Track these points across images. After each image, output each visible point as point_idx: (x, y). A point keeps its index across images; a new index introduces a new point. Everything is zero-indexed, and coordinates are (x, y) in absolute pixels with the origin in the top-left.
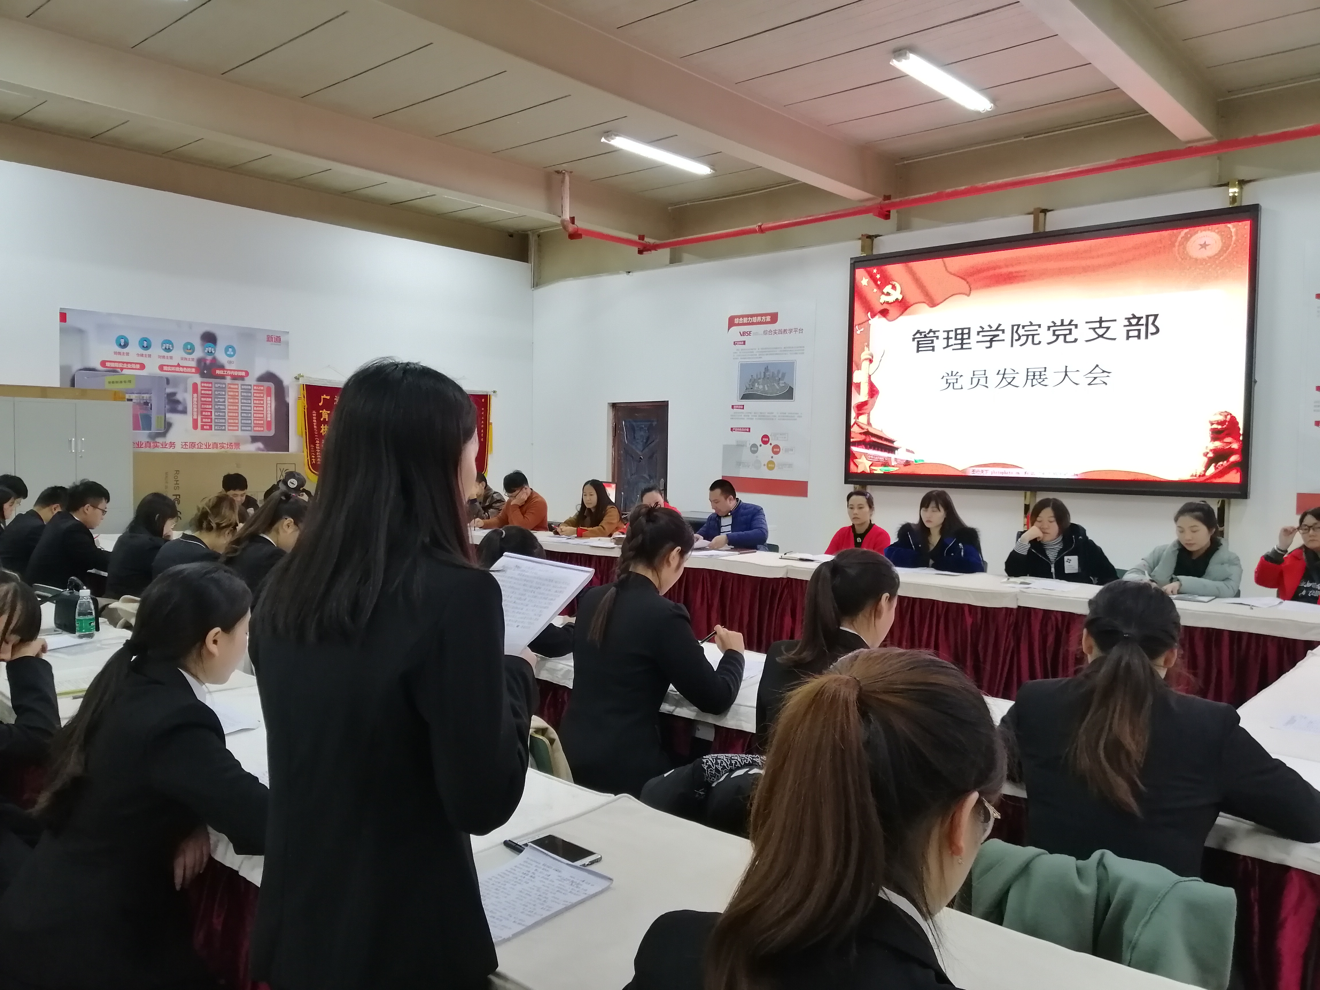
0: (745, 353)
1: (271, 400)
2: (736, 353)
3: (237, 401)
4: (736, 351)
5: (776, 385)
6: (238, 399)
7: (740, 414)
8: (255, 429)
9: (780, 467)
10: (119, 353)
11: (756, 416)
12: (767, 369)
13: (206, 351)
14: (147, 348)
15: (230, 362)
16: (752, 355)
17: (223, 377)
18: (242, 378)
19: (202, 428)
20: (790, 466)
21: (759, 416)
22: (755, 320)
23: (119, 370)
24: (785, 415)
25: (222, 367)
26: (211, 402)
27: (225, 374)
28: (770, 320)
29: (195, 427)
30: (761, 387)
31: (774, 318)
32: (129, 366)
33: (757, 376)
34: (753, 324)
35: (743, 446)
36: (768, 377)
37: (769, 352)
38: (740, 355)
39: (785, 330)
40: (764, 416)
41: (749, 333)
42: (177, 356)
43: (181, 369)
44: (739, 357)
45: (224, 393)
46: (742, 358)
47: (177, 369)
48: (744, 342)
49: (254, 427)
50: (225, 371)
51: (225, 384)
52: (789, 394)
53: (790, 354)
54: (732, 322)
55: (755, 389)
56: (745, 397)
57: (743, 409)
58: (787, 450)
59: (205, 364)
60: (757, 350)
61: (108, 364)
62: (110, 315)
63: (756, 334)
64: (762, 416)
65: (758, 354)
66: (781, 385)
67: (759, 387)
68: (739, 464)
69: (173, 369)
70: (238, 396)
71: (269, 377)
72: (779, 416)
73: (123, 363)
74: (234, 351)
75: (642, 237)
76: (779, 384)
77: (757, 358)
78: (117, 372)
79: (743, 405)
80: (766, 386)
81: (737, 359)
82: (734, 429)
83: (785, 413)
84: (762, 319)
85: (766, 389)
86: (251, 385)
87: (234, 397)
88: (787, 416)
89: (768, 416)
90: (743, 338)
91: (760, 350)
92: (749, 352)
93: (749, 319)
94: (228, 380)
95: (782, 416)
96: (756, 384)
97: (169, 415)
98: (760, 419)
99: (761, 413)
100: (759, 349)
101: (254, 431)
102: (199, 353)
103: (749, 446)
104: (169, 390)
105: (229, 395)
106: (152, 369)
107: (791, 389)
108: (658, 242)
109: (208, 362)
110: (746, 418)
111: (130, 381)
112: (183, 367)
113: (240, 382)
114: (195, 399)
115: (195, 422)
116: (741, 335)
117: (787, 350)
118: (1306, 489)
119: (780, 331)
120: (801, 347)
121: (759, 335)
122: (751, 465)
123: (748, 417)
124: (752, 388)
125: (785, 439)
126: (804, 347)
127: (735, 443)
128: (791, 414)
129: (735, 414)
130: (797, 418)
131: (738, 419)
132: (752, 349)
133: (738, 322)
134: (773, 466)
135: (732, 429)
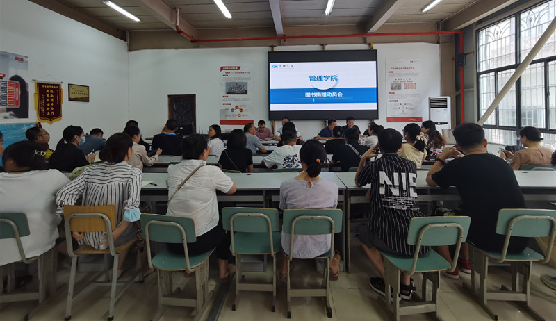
0: (228, 79)
1: (18, 90)
4: (224, 78)
5: (240, 89)
9: (243, 116)
11: (233, 100)
12: (237, 84)
16: (230, 80)
20: (247, 115)
22: (231, 68)
28: (237, 69)
31: (239, 68)
33: (233, 86)
34: (231, 70)
35: (228, 109)
36: (237, 87)
37: (237, 79)
39: (243, 72)
41: (229, 73)
46: (227, 81)
49: (8, 103)
52: (245, 93)
53: (246, 80)
54: (222, 69)
56: (228, 93)
57: (228, 97)
58: (245, 110)
65: (233, 79)
67: (234, 90)
68: (226, 115)
71: (16, 78)
72: (242, 99)
80: (236, 90)
81: (224, 81)
83: (244, 99)
84: (234, 68)
89: (238, 100)
90: (227, 74)
93: (229, 68)
98: (235, 100)
103: (230, 109)
107: (246, 91)
117: (244, 79)
118: (388, 116)
119: (241, 73)
120: (249, 78)
121: (233, 73)
122: (232, 116)
123: (230, 100)
124: (231, 90)
125: (244, 107)
126: (251, 78)
127: (225, 109)
128: (246, 99)
129: (224, 99)
130: (249, 100)
131: (226, 100)
132: (231, 78)
133: (224, 69)
134: (240, 116)
135: (223, 104)
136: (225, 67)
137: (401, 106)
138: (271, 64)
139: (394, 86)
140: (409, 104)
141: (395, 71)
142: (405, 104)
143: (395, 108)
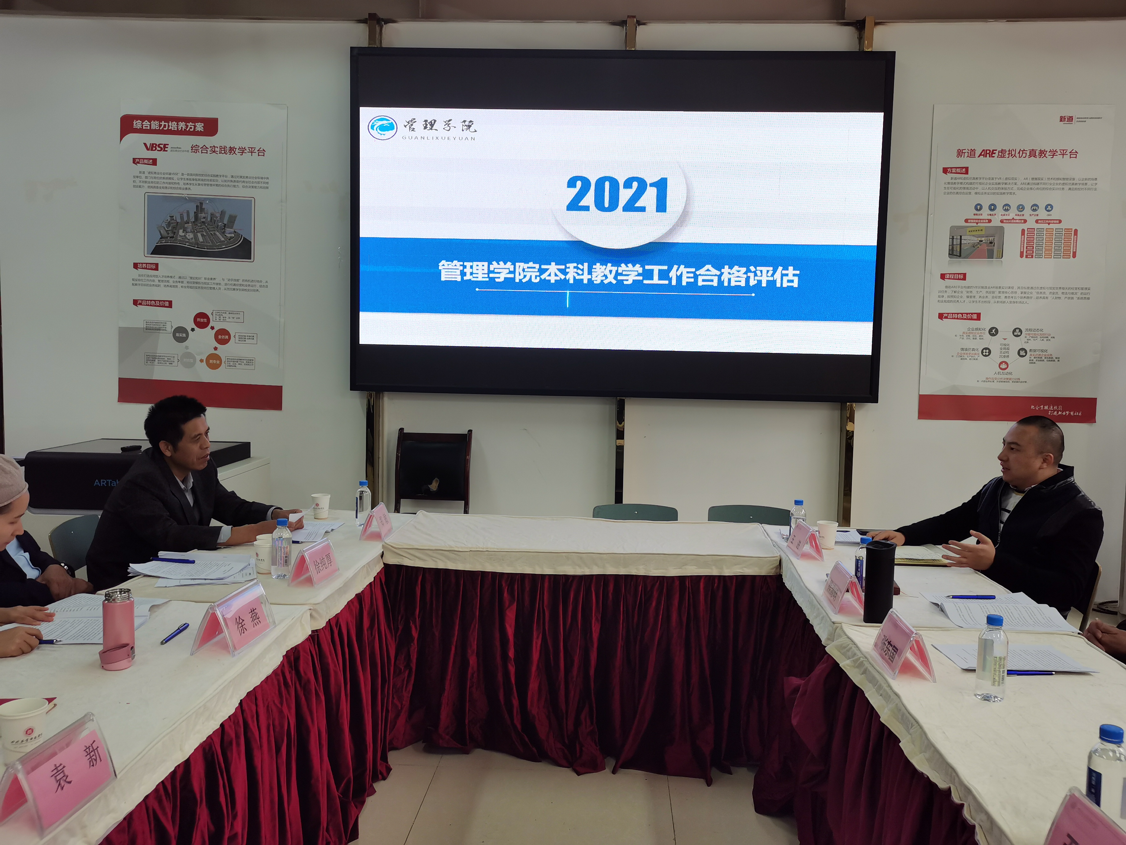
0: (155, 178)
2: (137, 177)
4: (139, 175)
5: (217, 233)
7: (152, 279)
9: (232, 363)
11: (182, 282)
12: (200, 208)
16: (170, 183)
20: (250, 362)
21: (188, 282)
22: (173, 126)
24: (236, 283)
28: (202, 129)
30: (190, 236)
31: (210, 126)
33: (182, 218)
34: (170, 132)
35: (157, 329)
36: (204, 220)
37: (202, 180)
38: (146, 182)
39: (232, 150)
40: (197, 283)
41: (164, 148)
44: (146, 185)
46: (152, 187)
48: (155, 160)
52: (243, 250)
53: (243, 187)
54: (128, 125)
55: (179, 238)
56: (158, 251)
58: (242, 338)
60: (180, 176)
63: (177, 149)
64: (194, 283)
65: (181, 182)
66: (229, 235)
67: (186, 237)
68: (151, 359)
72: (226, 284)
76: (224, 232)
77: (180, 188)
79: (157, 264)
80: (199, 235)
81: (140, 186)
82: (139, 302)
83: (238, 280)
84: (187, 126)
85: (201, 239)
88: (241, 285)
89: (205, 283)
90: (152, 154)
91: (186, 177)
92: (164, 179)
93: (163, 123)
95: (231, 284)
96: (181, 231)
98: (191, 287)
99: (191, 278)
100: (183, 174)
103: (170, 329)
107: (247, 243)
110: (162, 284)
116: (148, 149)
117: (235, 180)
118: (927, 390)
119: (223, 150)
120: (262, 178)
121: (183, 151)
122: (176, 360)
123: (167, 284)
124: (172, 237)
125: (238, 320)
126: (268, 178)
127: (141, 325)
128: (248, 283)
129: (141, 278)
130: (259, 289)
131: (147, 285)
132: (170, 174)
133: (139, 126)
134: (218, 362)
135: (136, 302)
136: (143, 118)
137: (994, 344)
138: (367, 114)
139: (969, 240)
140: (1036, 333)
141: (977, 166)
142: (1017, 332)
143: (964, 353)
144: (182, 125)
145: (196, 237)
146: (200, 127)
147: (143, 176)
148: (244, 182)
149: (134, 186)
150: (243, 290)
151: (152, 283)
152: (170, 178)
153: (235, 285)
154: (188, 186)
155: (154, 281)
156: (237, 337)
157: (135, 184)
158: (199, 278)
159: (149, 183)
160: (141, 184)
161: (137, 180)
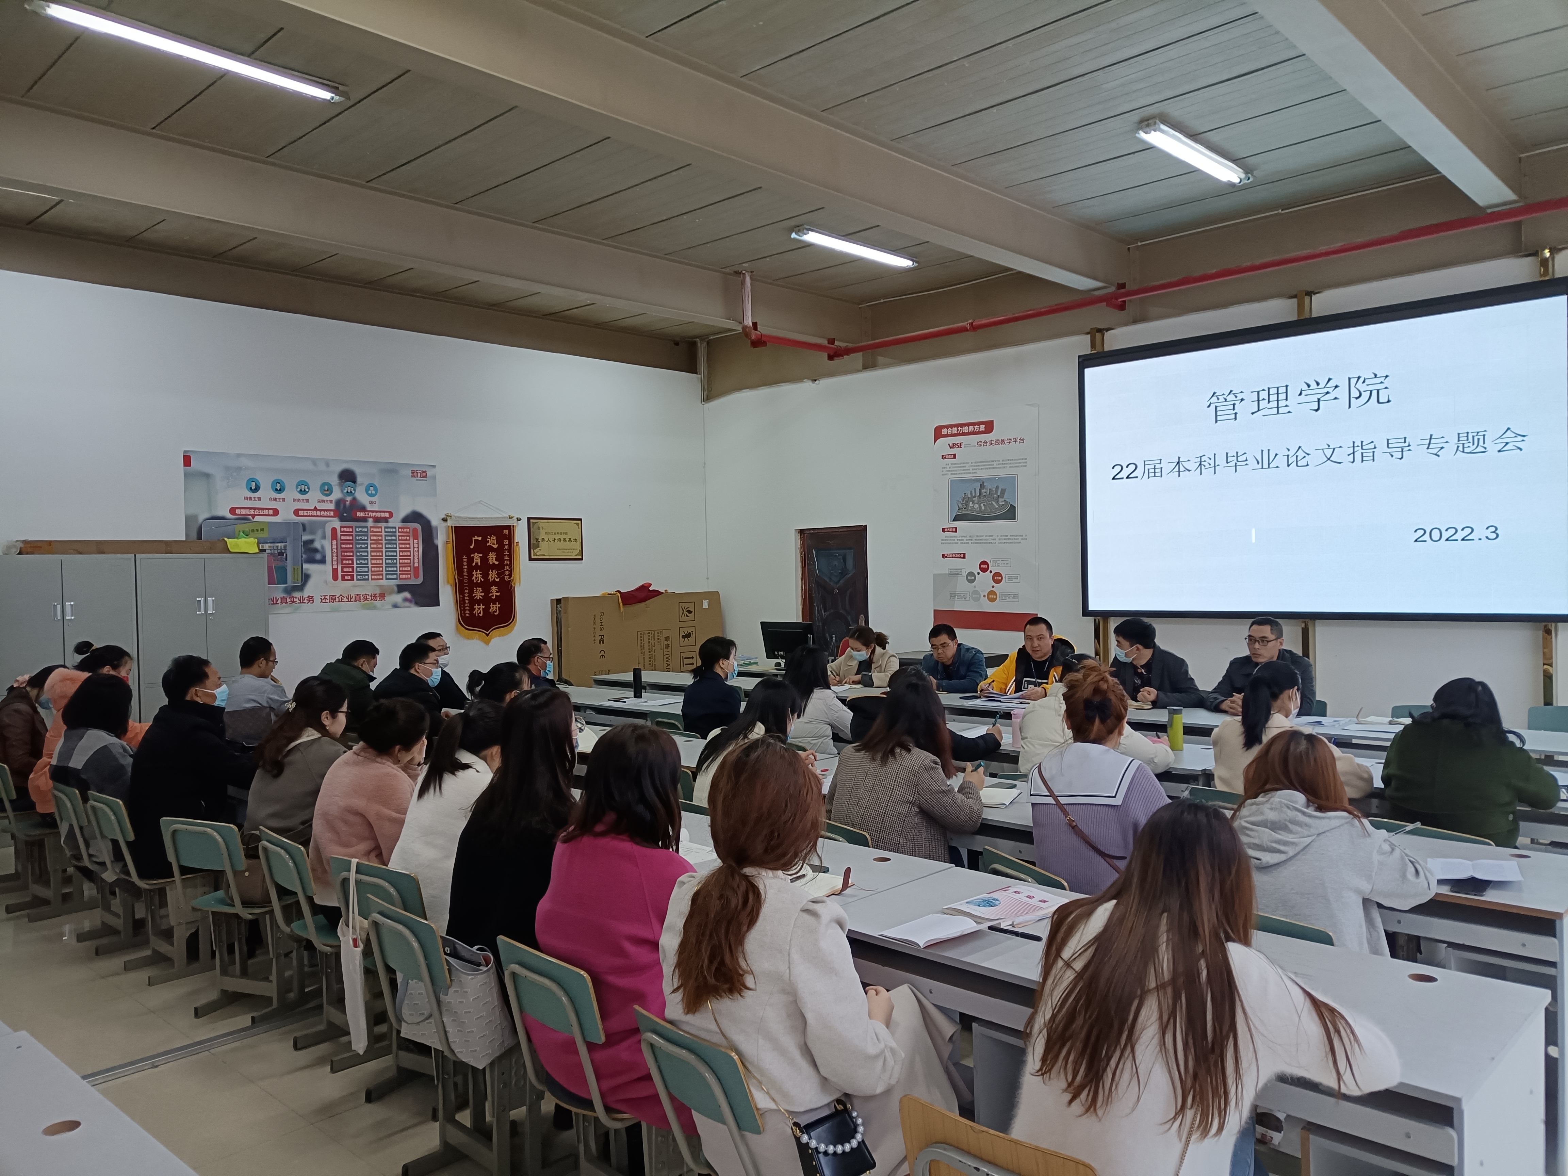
0: (955, 467)
1: (418, 544)
2: (944, 468)
3: (381, 546)
4: (945, 466)
5: (993, 503)
6: (382, 544)
7: (953, 538)
8: (401, 576)
9: (1004, 598)
10: (250, 498)
11: (972, 540)
12: (982, 486)
13: (345, 491)
14: (280, 491)
15: (372, 503)
16: (964, 470)
17: (364, 520)
18: (386, 520)
19: (343, 579)
20: (1015, 596)
21: (975, 540)
22: (966, 429)
23: (250, 517)
25: (363, 509)
26: (352, 548)
27: (367, 516)
29: (335, 578)
30: (976, 506)
31: (989, 426)
32: (261, 512)
33: (971, 492)
34: (964, 434)
35: (958, 574)
36: (985, 494)
37: (984, 466)
38: (949, 471)
39: (1003, 441)
40: (981, 540)
41: (960, 445)
42: (314, 498)
43: (318, 513)
44: (950, 473)
45: (366, 538)
46: (953, 474)
47: (314, 513)
48: (955, 455)
49: (400, 574)
50: (367, 513)
51: (367, 527)
52: (1010, 514)
53: (1010, 467)
54: (938, 433)
55: (970, 508)
56: (957, 519)
57: (956, 532)
58: (1010, 578)
59: (345, 506)
60: (970, 464)
61: (238, 511)
62: (239, 456)
63: (968, 445)
64: (979, 540)
65: (971, 469)
66: (1001, 503)
67: (974, 507)
68: (953, 595)
69: (310, 513)
70: (382, 540)
71: (415, 517)
72: (999, 539)
73: (255, 509)
74: (376, 489)
75: (831, 341)
76: (998, 502)
77: (970, 473)
78: (249, 519)
79: (956, 528)
80: (982, 505)
81: (946, 474)
82: (946, 555)
83: (1007, 536)
84: (974, 428)
85: (983, 508)
86: (395, 528)
87: (377, 542)
88: (1009, 539)
89: (986, 540)
90: (953, 451)
91: (974, 464)
92: (960, 467)
93: (959, 428)
94: (370, 523)
95: (1003, 539)
96: (971, 503)
97: (305, 566)
98: (977, 543)
99: (977, 536)
100: (972, 463)
101: (400, 579)
102: (337, 494)
103: (964, 574)
104: (305, 538)
105: (371, 540)
106: (286, 515)
107: (1013, 508)
108: (850, 345)
109: (348, 503)
110: (959, 542)
111: (262, 530)
112: (320, 510)
113: (383, 525)
114: (335, 546)
115: (335, 572)
116: (951, 448)
117: (1004, 463)
119: (997, 442)
120: (1022, 459)
121: (972, 446)
122: (968, 597)
123: (962, 542)
124: (965, 508)
125: (1007, 565)
126: (1026, 459)
127: (947, 572)
128: (1013, 537)
129: (946, 538)
130: (1022, 541)
131: (950, 543)
132: (964, 463)
133: (946, 433)
134: (995, 597)
135: (943, 556)
136: (947, 427)
144: (971, 428)
145: (980, 507)
146: (982, 428)
147: (948, 467)
148: (1010, 464)
149: (943, 475)
150: (1010, 543)
151: (954, 542)
152: (964, 467)
153: (1005, 539)
154: (975, 471)
155: (954, 540)
156: (1007, 578)
157: (943, 473)
158: (983, 536)
159: (951, 471)
160: (947, 473)
161: (945, 470)
